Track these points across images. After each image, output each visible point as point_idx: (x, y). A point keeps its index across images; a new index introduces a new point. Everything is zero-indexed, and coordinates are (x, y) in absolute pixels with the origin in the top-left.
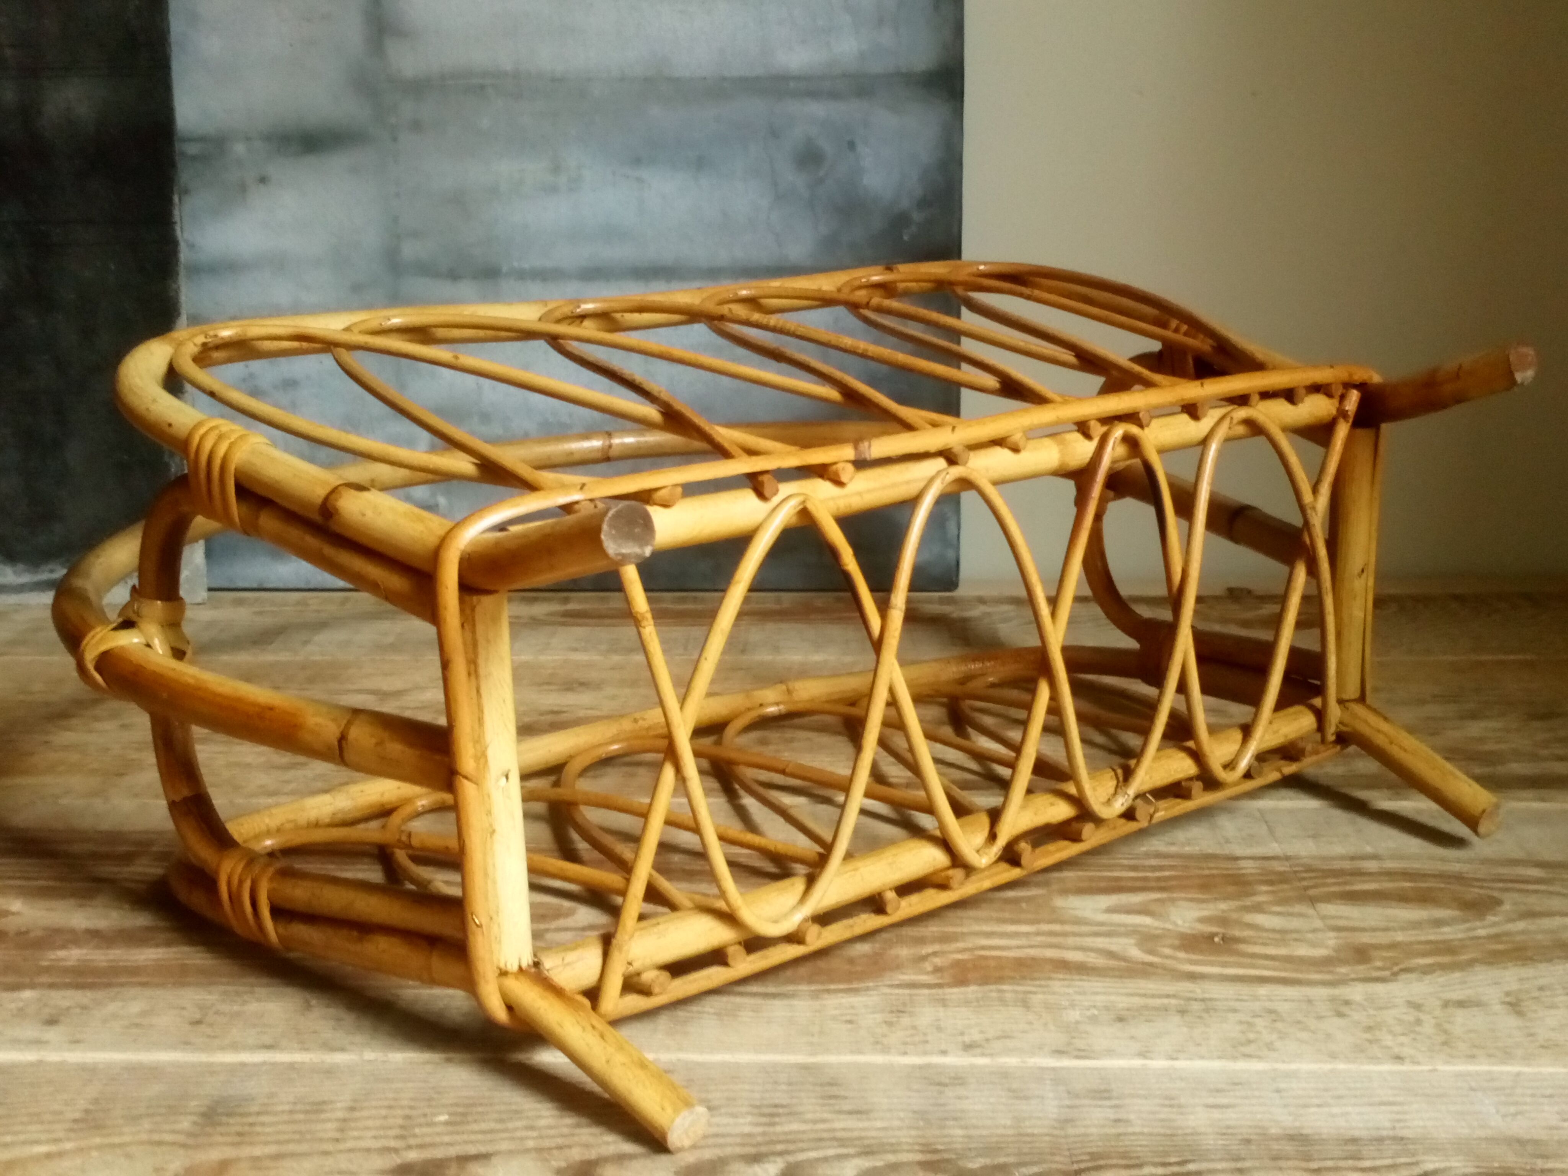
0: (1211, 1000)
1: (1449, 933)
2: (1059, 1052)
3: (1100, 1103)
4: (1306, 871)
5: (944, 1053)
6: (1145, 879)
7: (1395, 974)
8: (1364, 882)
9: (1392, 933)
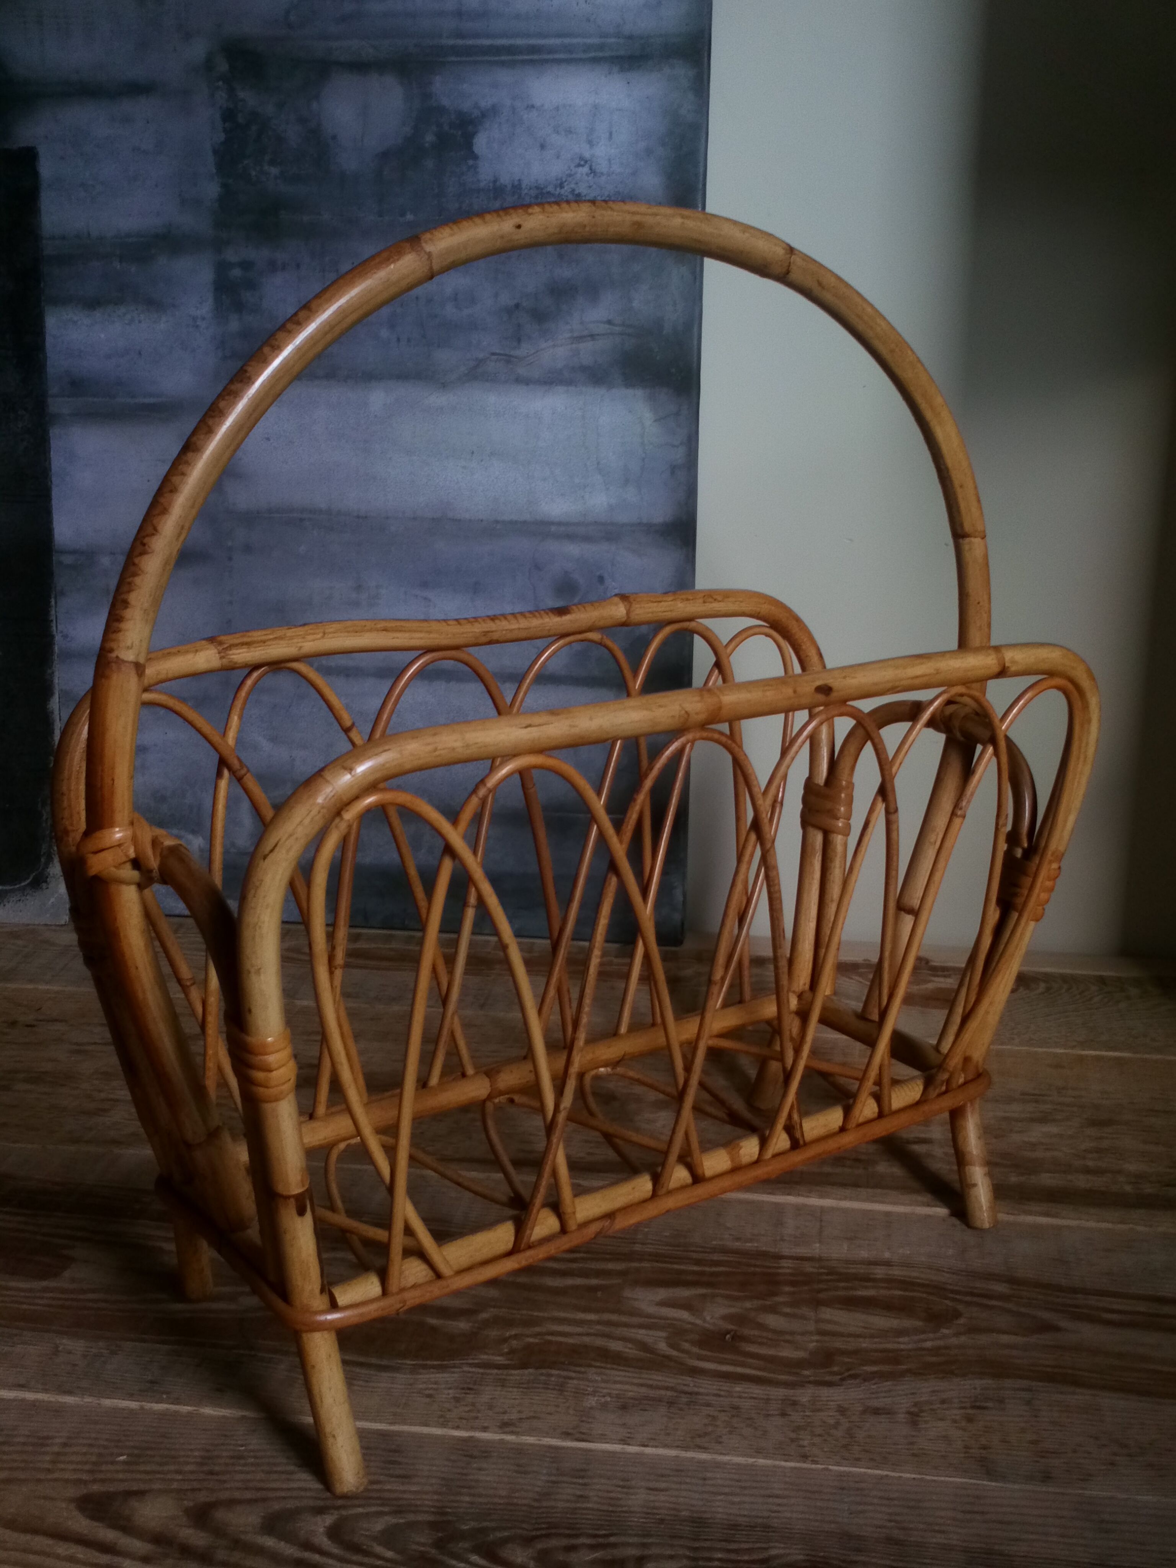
0: (697, 1394)
1: (905, 1343)
2: (567, 1435)
3: (575, 1480)
4: (828, 1274)
5: (485, 1429)
6: (702, 1273)
7: (843, 1379)
8: (866, 1288)
9: (861, 1340)
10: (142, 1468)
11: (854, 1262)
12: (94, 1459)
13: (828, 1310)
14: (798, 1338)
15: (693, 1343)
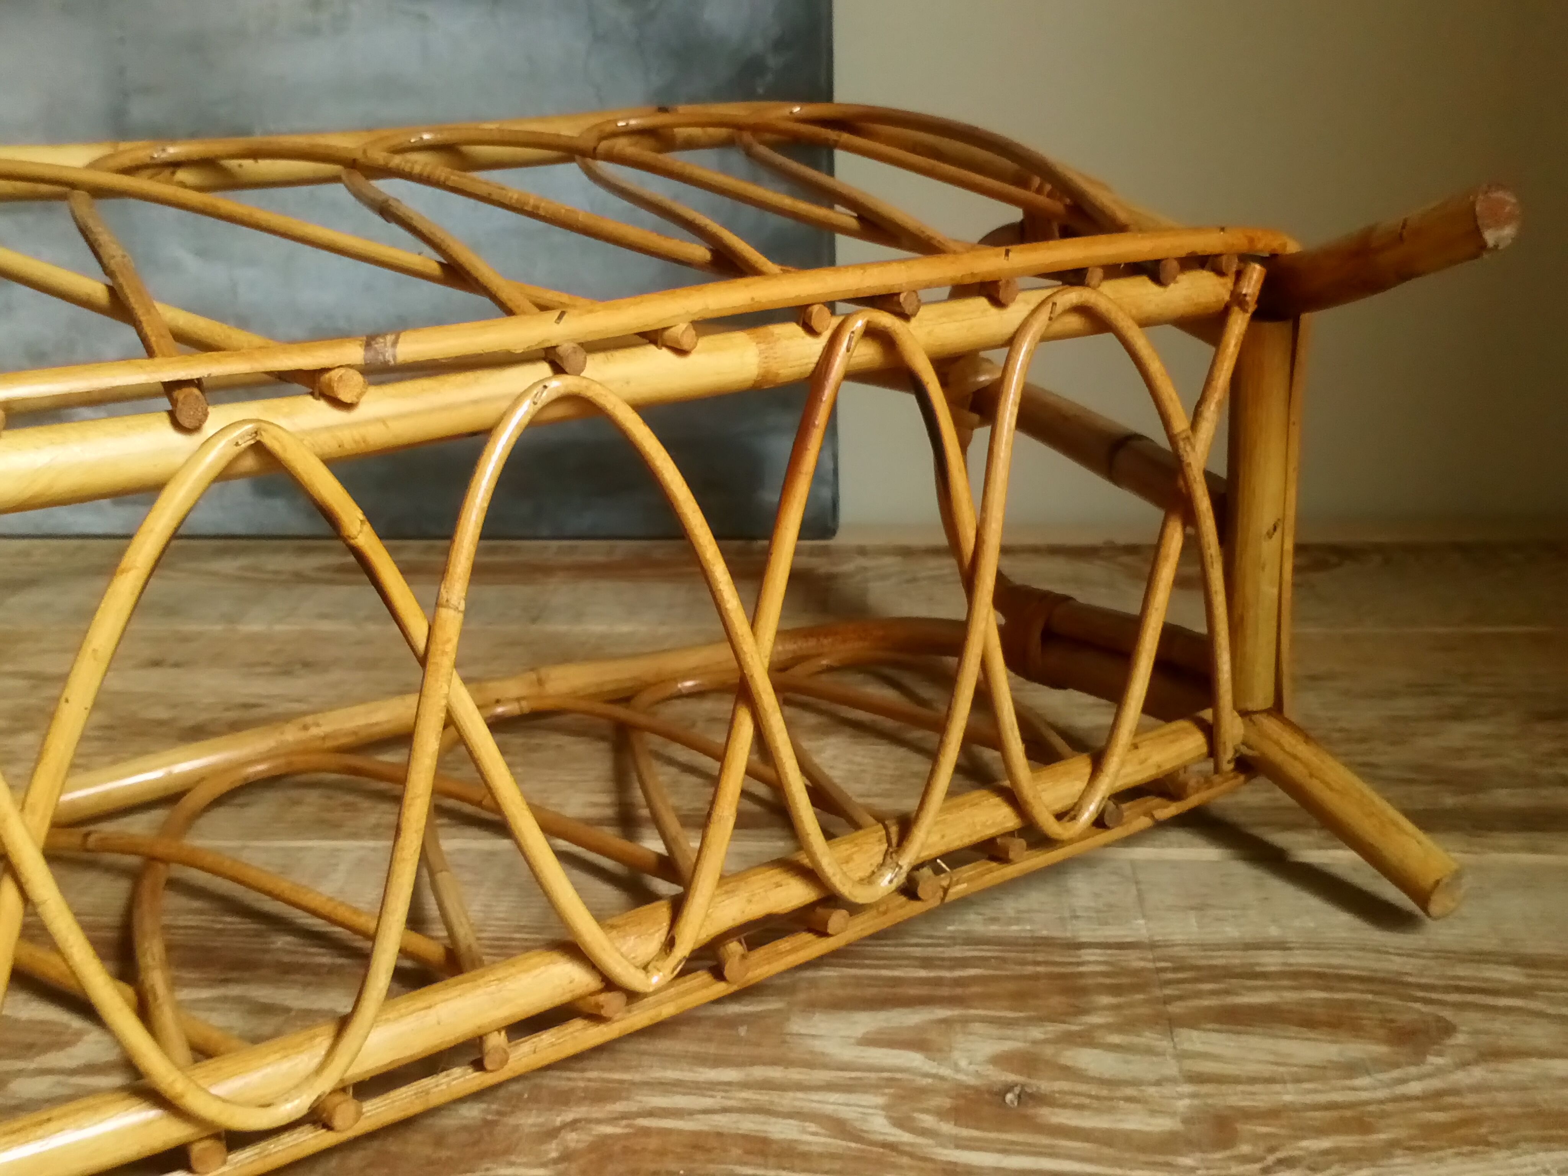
1: (1367, 1089)
8: (1255, 989)
9: (1278, 1087)
11: (1217, 947)
13: (1195, 1034)
14: (1152, 1090)
15: (941, 1114)
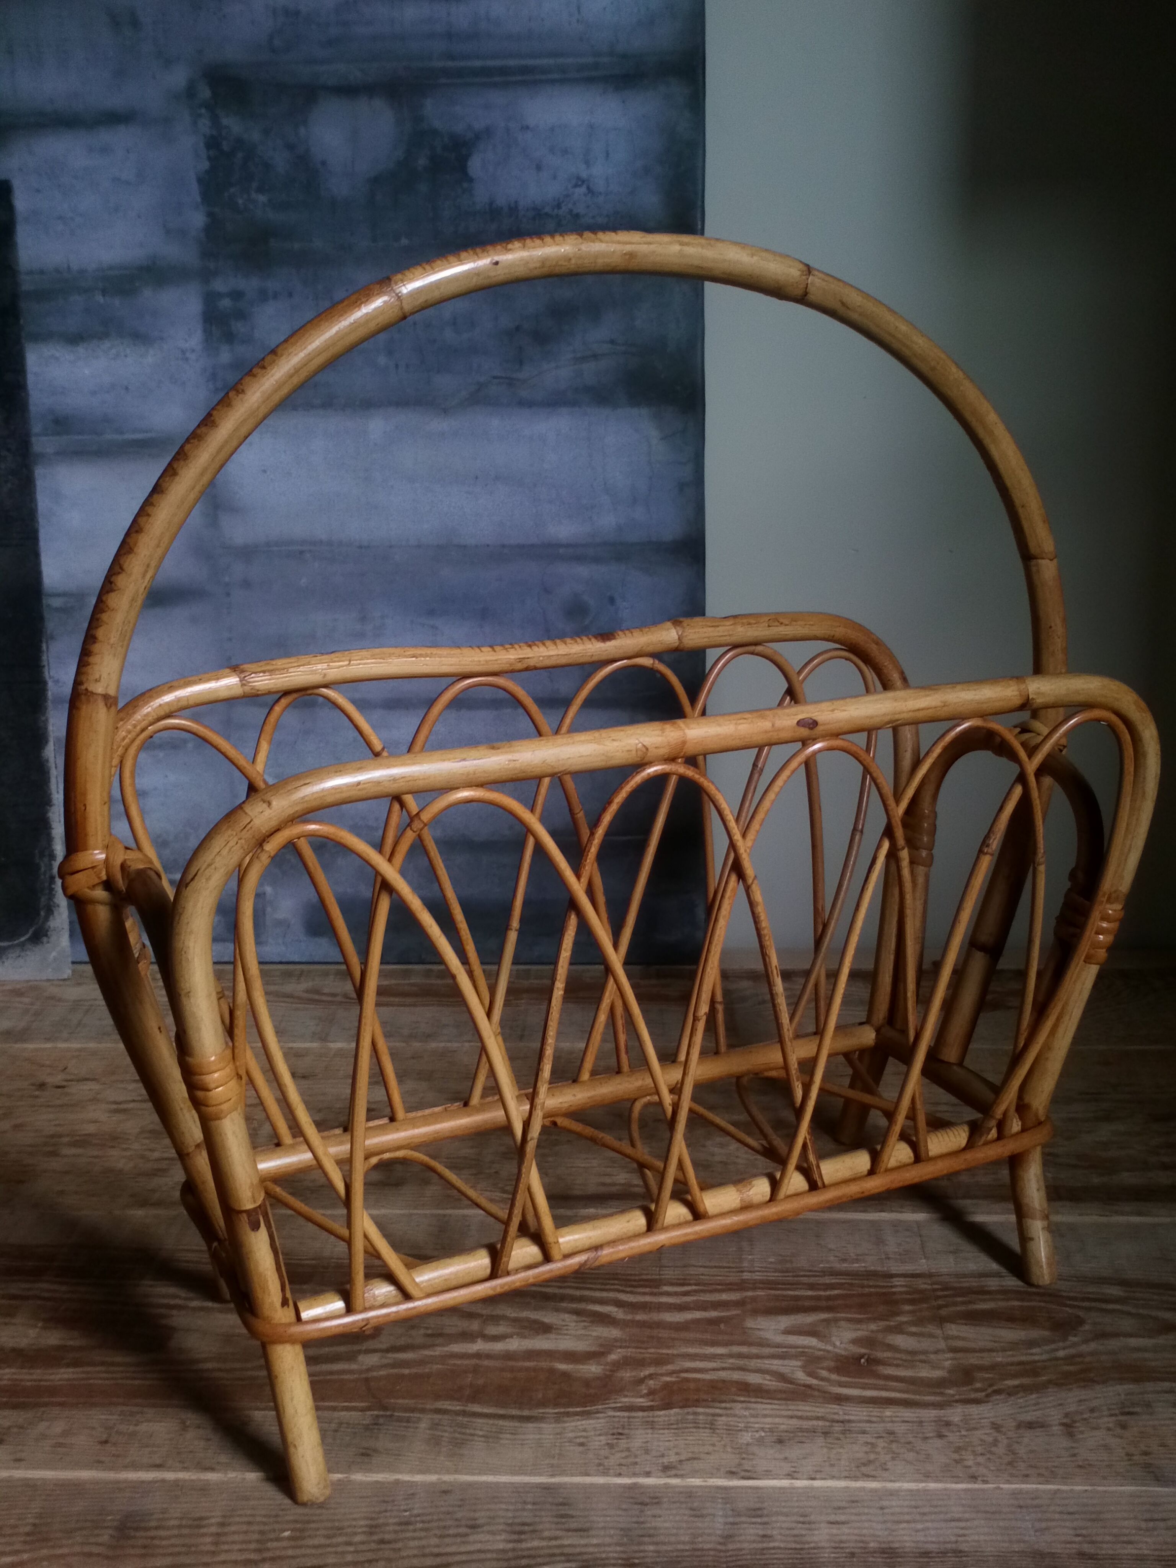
0: (849, 1421)
1: (1038, 1354)
2: (732, 1474)
3: (754, 1520)
4: (942, 1290)
5: (648, 1474)
6: (818, 1298)
7: (987, 1396)
8: (984, 1300)
9: (995, 1354)
10: (311, 1542)
11: (965, 1276)
12: (256, 1536)
13: (953, 1326)
14: (932, 1356)
15: (830, 1370)
